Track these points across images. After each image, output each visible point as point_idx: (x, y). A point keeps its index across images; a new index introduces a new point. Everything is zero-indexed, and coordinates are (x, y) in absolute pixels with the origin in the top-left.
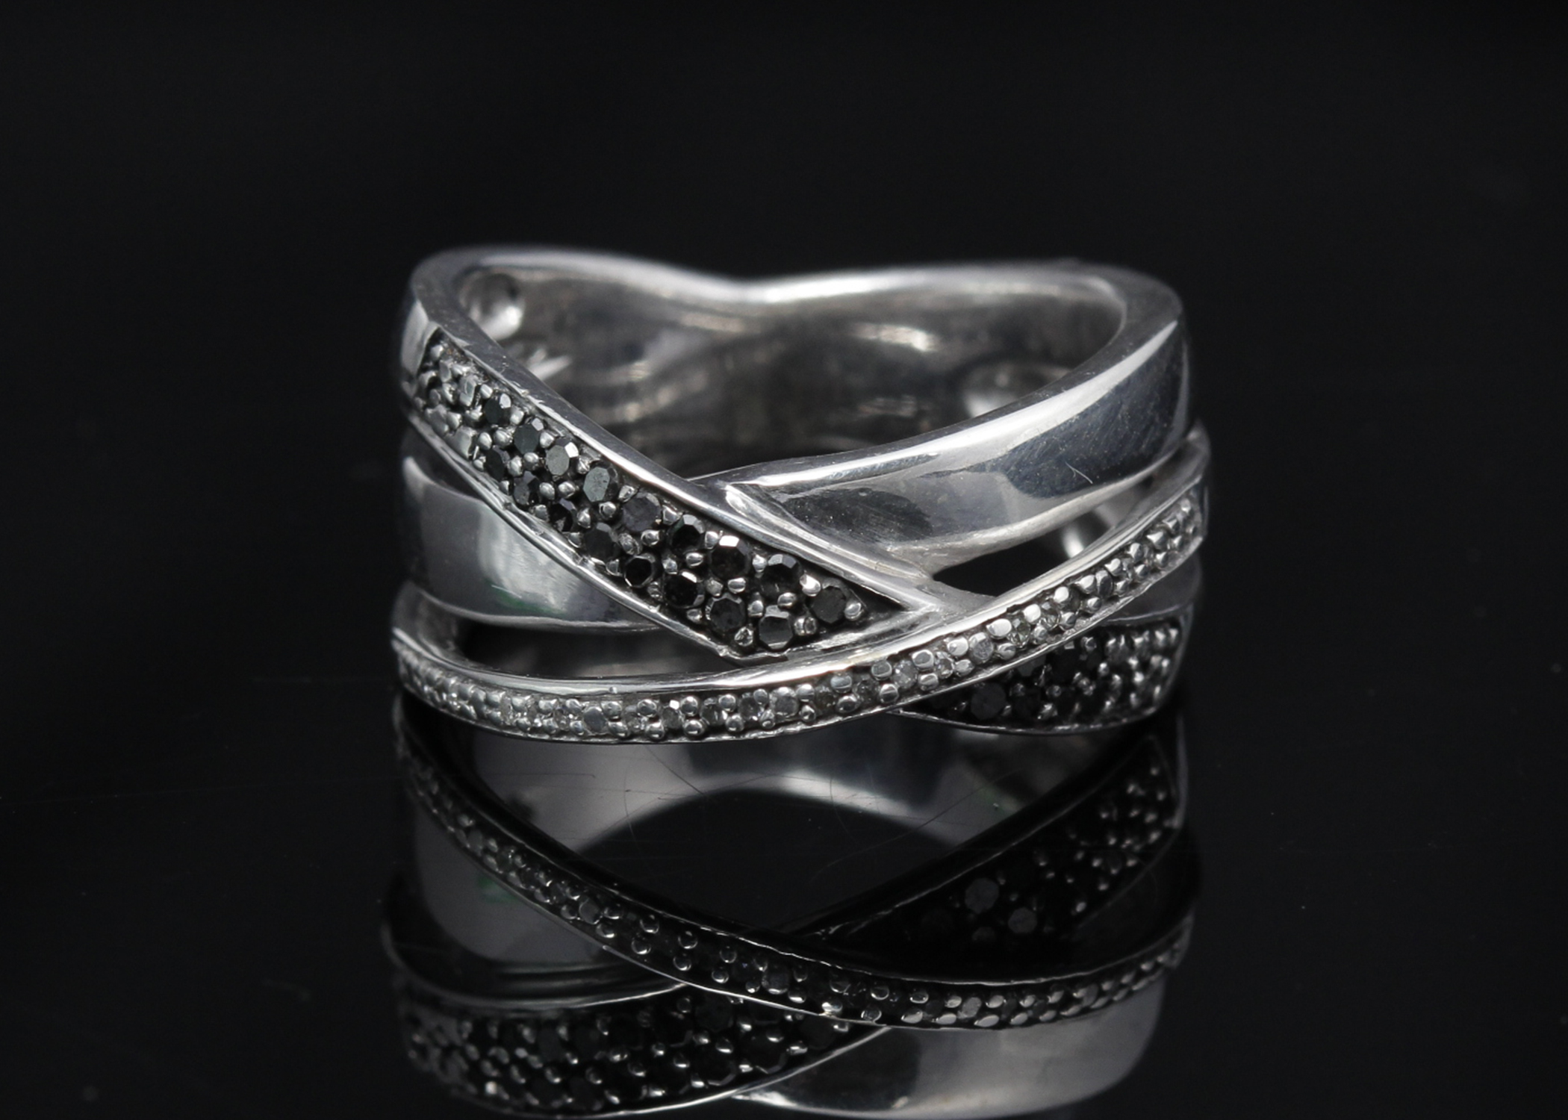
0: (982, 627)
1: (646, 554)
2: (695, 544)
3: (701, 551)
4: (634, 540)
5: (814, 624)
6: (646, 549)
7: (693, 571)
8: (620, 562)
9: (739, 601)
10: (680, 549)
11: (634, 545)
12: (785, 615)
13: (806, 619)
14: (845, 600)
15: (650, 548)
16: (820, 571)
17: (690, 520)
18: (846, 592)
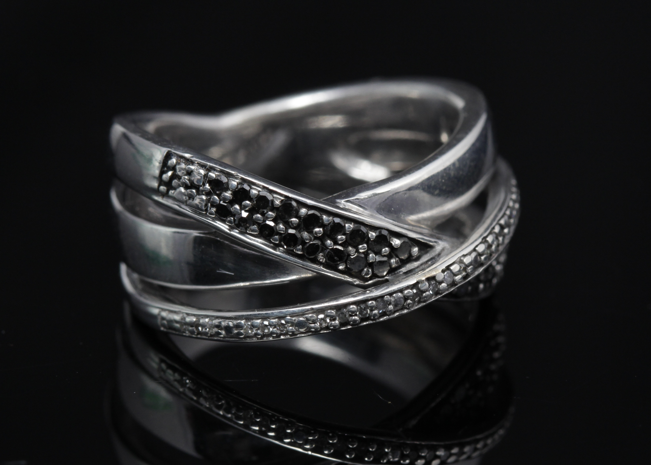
0: (474, 250)
1: (316, 241)
2: (340, 232)
3: (344, 234)
4: (309, 235)
5: (399, 261)
6: (316, 238)
7: (340, 245)
8: (302, 247)
9: (363, 256)
10: (334, 235)
11: (310, 237)
12: (385, 259)
13: (395, 259)
14: (411, 247)
15: (318, 237)
16: (398, 235)
17: (337, 220)
18: (410, 242)
